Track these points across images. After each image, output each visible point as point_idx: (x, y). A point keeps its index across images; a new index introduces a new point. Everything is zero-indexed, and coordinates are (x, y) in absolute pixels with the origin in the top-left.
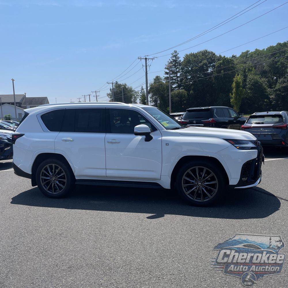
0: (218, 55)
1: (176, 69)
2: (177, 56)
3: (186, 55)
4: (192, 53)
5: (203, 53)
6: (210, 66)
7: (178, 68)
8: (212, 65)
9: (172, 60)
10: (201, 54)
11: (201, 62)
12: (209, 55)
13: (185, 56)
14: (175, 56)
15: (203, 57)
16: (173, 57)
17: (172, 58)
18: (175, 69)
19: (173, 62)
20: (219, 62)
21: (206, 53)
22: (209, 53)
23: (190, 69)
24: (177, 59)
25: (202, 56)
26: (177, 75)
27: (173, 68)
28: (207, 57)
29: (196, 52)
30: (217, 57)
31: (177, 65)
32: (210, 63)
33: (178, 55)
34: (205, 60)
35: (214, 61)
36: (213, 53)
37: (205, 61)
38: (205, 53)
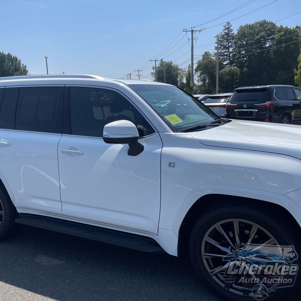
0: (279, 26)
1: (228, 43)
2: (230, 28)
3: (241, 27)
4: (247, 25)
5: (260, 24)
6: (268, 39)
7: (230, 42)
8: (271, 38)
9: (224, 34)
10: (258, 25)
11: (258, 35)
12: (268, 25)
13: (239, 28)
14: (228, 28)
15: (261, 28)
16: (225, 30)
17: (224, 31)
18: (227, 43)
19: (225, 35)
20: (279, 34)
21: (265, 23)
22: (268, 23)
23: (245, 43)
24: (230, 32)
25: (260, 27)
26: (229, 50)
27: (225, 42)
28: (266, 28)
29: (253, 23)
30: (278, 28)
31: (230, 39)
32: (269, 35)
33: (231, 28)
34: (263, 32)
35: (273, 33)
36: (273, 23)
37: (263, 33)
38: (263, 24)
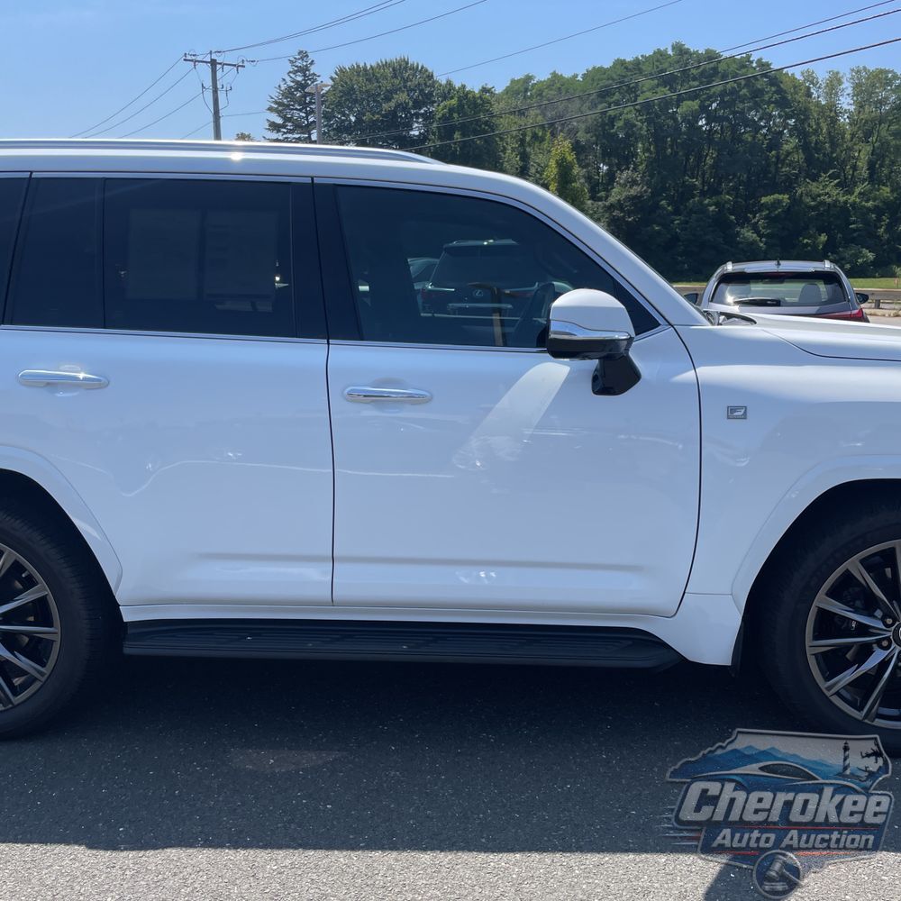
0: (444, 82)
1: (308, 114)
2: (309, 71)
3: (341, 70)
4: (358, 66)
5: (394, 70)
6: (417, 115)
7: (312, 111)
8: (422, 111)
9: (292, 84)
10: (389, 72)
11: (388, 99)
12: (414, 75)
13: (336, 73)
14: (303, 70)
15: (396, 82)
16: (295, 72)
17: (291, 75)
18: (304, 115)
19: (296, 90)
20: (445, 103)
21: (406, 68)
22: (415, 69)
23: (353, 119)
24: (309, 82)
25: (392, 78)
26: (310, 135)
27: (296, 109)
28: (409, 83)
29: (374, 64)
30: (441, 85)
31: (311, 103)
32: (418, 105)
33: (313, 69)
34: (403, 92)
35: (427, 99)
36: (426, 71)
37: (402, 97)
38: (401, 70)
